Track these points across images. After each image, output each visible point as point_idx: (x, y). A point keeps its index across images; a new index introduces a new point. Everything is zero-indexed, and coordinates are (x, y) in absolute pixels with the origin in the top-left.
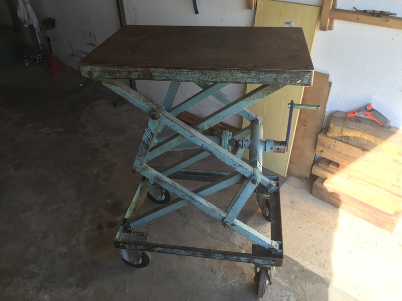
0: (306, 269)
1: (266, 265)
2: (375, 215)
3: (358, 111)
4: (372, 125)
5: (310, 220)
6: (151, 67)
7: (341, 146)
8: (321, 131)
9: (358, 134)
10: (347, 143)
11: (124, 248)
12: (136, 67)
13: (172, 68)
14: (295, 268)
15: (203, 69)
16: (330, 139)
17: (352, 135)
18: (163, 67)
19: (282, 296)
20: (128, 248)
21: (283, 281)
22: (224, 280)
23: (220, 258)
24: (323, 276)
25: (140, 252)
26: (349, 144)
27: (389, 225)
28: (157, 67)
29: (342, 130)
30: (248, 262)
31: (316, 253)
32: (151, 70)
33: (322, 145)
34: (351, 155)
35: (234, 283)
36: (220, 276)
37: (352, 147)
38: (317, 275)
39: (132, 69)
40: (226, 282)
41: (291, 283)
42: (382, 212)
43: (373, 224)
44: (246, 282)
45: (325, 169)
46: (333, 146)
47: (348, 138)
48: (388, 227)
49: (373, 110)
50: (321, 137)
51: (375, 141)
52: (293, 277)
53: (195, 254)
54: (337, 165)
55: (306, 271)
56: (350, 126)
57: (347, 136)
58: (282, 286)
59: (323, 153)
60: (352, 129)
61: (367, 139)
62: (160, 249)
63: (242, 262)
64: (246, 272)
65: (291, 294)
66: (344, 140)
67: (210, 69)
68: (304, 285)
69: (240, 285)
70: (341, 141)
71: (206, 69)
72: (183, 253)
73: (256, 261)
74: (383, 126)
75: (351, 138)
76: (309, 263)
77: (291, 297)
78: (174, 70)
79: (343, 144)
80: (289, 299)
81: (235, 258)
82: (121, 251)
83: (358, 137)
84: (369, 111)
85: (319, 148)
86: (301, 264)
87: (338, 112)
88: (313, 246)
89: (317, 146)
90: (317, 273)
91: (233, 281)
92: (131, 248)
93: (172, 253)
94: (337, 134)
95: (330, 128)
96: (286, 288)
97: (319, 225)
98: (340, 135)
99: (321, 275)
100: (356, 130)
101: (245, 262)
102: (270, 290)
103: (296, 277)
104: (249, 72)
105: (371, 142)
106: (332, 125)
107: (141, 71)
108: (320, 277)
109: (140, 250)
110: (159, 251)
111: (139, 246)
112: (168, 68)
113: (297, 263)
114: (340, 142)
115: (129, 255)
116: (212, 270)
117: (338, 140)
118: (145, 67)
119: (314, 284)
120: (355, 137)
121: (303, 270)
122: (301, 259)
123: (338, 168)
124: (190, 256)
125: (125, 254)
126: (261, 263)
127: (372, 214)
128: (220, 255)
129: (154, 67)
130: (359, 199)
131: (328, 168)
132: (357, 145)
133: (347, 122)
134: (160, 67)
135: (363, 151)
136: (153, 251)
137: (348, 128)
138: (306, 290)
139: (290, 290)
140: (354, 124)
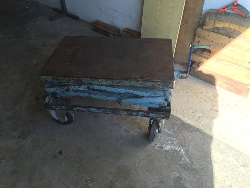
0: (186, 123)
1: (158, 118)
2: (235, 86)
3: (227, 7)
4: (237, 17)
5: (188, 91)
6: (81, 77)
7: (213, 36)
8: (199, 26)
9: (226, 25)
10: (217, 33)
11: (52, 109)
12: (73, 77)
13: (94, 78)
14: (178, 122)
15: (112, 79)
16: (205, 31)
17: (222, 26)
18: (88, 78)
19: (168, 141)
20: (55, 108)
21: (169, 131)
22: (127, 131)
23: (124, 114)
24: (198, 127)
25: (64, 111)
26: (219, 34)
27: (245, 92)
28: (85, 78)
29: (215, 23)
30: (144, 116)
31: (193, 112)
32: (82, 79)
33: (199, 37)
34: (220, 42)
35: (134, 133)
36: (124, 128)
37: (221, 36)
38: (193, 126)
39: (70, 78)
40: (128, 132)
41: (175, 132)
42: (240, 83)
43: (233, 92)
44: (142, 132)
45: (200, 56)
46: (207, 37)
47: (218, 29)
48: (244, 94)
49: (238, 5)
50: (199, 30)
51: (239, 29)
52: (176, 128)
53: (105, 112)
54: (209, 51)
55: (186, 124)
56: (221, 19)
57: (218, 27)
58: (168, 134)
59: (199, 43)
60: (222, 21)
61: (233, 28)
62: (79, 108)
63: (140, 116)
64: (143, 126)
65: (175, 139)
66: (215, 31)
67: (116, 79)
68: (184, 133)
69: (138, 134)
70: (214, 32)
71: (114, 79)
72: (96, 111)
73: (151, 115)
74: (246, 17)
75: (221, 29)
76: (188, 119)
77: (175, 141)
78: (94, 79)
79: (215, 34)
80: (173, 142)
81: (135, 113)
82: (50, 111)
83: (226, 27)
84: (236, 6)
85: (197, 39)
86: (182, 119)
87: (212, 9)
88: (190, 108)
89: (196, 38)
90: (193, 125)
91: (133, 132)
92: (57, 109)
93: (88, 112)
94: (210, 26)
95: (206, 22)
96: (171, 136)
97: (195, 94)
98: (213, 27)
99: (196, 126)
100: (225, 21)
101: (142, 116)
102: (159, 137)
103: (178, 128)
104: (138, 81)
105: (236, 30)
106: (207, 20)
107: (76, 79)
108: (196, 127)
109: (64, 110)
110: (78, 110)
111: (63, 107)
112: (91, 78)
113: (179, 119)
114: (212, 33)
115: (57, 114)
116: (118, 125)
117: (211, 31)
118: (78, 77)
119: (191, 132)
120: (224, 28)
121: (183, 124)
122: (182, 117)
123: (210, 54)
124: (101, 113)
125: (53, 114)
126: (154, 116)
127: (233, 85)
128: (124, 112)
129: (83, 78)
130: (224, 75)
131: (203, 55)
132: (225, 34)
133: (218, 16)
134: (86, 78)
135: (230, 38)
136: (74, 110)
137: (219, 20)
138: (185, 136)
139: (174, 137)
140: (224, 17)
